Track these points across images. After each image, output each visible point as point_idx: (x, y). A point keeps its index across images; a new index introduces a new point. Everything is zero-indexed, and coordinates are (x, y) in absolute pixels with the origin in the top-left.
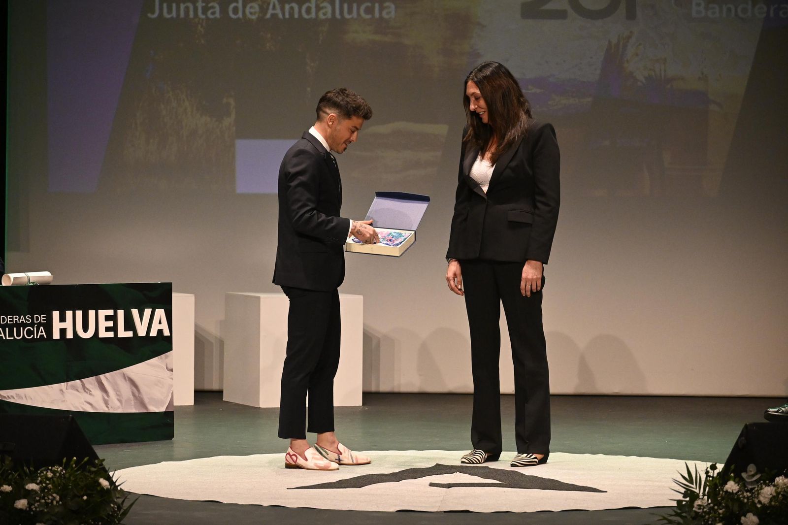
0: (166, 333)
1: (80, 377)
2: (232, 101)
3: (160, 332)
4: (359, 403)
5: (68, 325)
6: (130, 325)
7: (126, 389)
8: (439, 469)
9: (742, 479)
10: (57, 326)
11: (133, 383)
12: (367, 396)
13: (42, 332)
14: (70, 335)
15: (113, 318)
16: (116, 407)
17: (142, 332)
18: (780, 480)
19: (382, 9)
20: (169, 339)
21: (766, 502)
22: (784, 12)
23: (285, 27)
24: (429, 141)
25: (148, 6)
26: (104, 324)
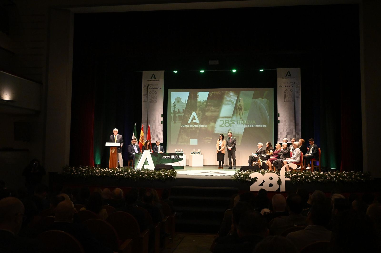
1: (174, 162)
2: (190, 135)
4: (203, 166)
5: (172, 157)
6: (179, 157)
7: (179, 164)
8: (210, 172)
9: (241, 172)
12: (204, 166)
15: (177, 156)
16: (177, 166)
17: (180, 158)
18: (245, 172)
19: (205, 126)
20: (183, 159)
21: (244, 174)
22: (247, 126)
23: (195, 128)
24: (209, 139)
25: (181, 126)
26: (176, 157)
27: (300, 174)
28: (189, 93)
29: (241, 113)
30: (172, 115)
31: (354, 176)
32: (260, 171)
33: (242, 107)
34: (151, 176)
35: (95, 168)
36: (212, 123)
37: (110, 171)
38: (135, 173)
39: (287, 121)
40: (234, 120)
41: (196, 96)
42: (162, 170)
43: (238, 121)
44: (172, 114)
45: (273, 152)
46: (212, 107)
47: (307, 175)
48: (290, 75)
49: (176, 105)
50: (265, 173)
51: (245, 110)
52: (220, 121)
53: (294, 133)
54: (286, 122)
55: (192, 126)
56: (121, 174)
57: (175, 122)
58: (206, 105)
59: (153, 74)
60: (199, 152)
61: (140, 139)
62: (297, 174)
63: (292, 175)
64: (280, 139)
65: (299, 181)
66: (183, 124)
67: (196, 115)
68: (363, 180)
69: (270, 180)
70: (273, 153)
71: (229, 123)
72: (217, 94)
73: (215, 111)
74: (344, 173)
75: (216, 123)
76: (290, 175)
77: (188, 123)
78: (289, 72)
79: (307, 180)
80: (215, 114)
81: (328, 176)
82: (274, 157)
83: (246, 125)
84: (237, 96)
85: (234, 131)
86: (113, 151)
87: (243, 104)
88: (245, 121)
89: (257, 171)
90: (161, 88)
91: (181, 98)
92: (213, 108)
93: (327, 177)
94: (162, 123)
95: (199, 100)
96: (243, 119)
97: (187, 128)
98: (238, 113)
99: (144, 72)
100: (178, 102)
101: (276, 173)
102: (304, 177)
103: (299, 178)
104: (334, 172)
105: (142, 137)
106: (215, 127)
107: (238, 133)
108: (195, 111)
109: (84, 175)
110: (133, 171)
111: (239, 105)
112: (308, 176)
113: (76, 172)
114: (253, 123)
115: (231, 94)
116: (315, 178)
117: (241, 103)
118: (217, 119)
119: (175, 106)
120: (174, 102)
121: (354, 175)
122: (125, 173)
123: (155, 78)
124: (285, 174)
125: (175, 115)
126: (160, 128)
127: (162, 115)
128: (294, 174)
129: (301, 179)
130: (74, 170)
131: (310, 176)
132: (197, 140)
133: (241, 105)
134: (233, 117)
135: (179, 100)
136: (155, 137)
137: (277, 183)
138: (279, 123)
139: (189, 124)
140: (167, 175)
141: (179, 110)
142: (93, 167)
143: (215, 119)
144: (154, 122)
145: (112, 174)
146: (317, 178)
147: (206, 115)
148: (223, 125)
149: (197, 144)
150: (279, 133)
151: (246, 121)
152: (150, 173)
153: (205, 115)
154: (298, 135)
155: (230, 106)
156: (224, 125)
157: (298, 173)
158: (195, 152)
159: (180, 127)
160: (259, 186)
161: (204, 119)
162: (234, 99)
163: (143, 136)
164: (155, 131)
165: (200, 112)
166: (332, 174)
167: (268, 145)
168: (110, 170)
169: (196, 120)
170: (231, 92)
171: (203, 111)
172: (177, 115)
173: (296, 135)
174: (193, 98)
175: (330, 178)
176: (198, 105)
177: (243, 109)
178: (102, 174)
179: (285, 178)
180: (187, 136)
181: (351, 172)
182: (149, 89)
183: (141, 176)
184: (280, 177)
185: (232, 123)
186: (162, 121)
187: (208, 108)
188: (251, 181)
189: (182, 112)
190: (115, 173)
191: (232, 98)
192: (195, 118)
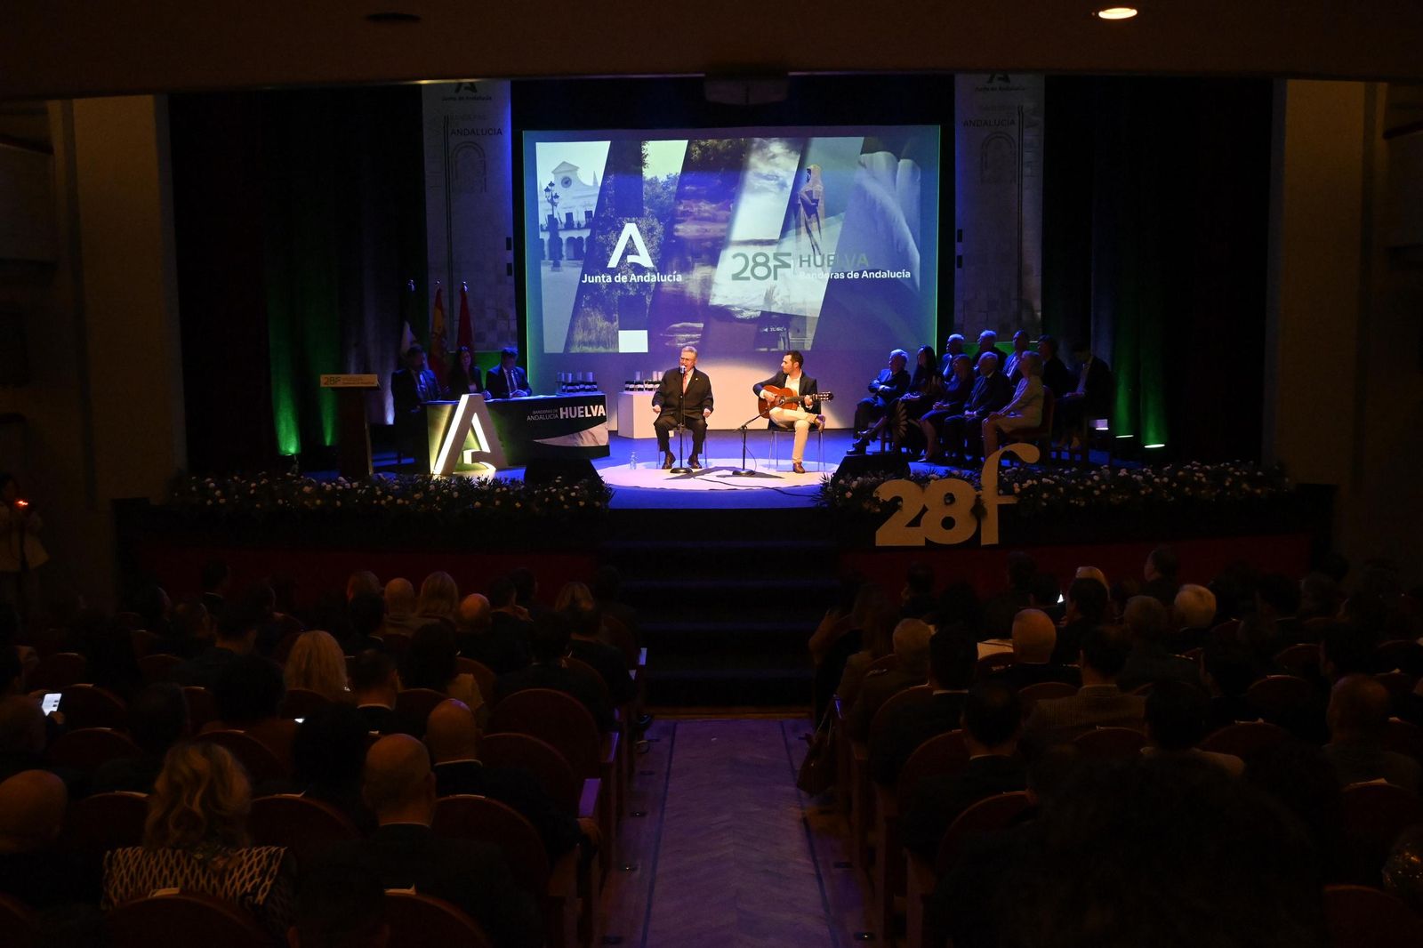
0: (604, 414)
1: (572, 433)
2: (617, 315)
3: (602, 414)
5: (566, 413)
6: (590, 412)
7: (590, 437)
9: (845, 478)
10: (562, 413)
11: (593, 435)
13: (557, 416)
14: (567, 417)
15: (584, 410)
16: (587, 444)
17: (595, 415)
18: (859, 478)
19: (676, 277)
20: (605, 417)
21: (854, 487)
22: (837, 276)
23: (637, 286)
24: (696, 330)
25: (582, 278)
26: (580, 412)
28: (609, 142)
29: (814, 225)
30: (545, 236)
31: (1230, 479)
32: (911, 475)
33: (817, 201)
34: (518, 505)
35: (295, 478)
36: (703, 265)
37: (359, 491)
39: (989, 258)
40: (789, 254)
41: (639, 160)
42: (557, 481)
43: (801, 257)
44: (542, 230)
46: (702, 204)
47: (1073, 481)
48: (1006, 79)
49: (557, 197)
50: (930, 480)
52: (735, 256)
53: (1015, 306)
54: (986, 263)
55: (624, 279)
56: (399, 501)
57: (556, 265)
58: (680, 196)
60: (655, 380)
62: (1040, 482)
63: (1020, 487)
65: (1045, 504)
66: (587, 270)
67: (641, 233)
68: (1259, 491)
69: (947, 504)
71: (769, 264)
72: (720, 147)
73: (713, 219)
74: (1196, 471)
75: (719, 264)
76: (1016, 485)
77: (609, 266)
79: (1073, 501)
80: (713, 229)
81: (1143, 485)
82: (947, 406)
83: (833, 270)
84: (798, 159)
85: (789, 297)
87: (822, 188)
88: (829, 256)
89: (899, 472)
90: (501, 132)
91: (576, 168)
92: (707, 208)
93: (1142, 488)
94: (509, 274)
95: (648, 173)
96: (820, 247)
97: (604, 287)
100: (567, 182)
101: (966, 477)
103: (1045, 495)
104: (1164, 469)
106: (716, 283)
107: (804, 303)
108: (634, 219)
110: (445, 488)
111: (806, 192)
112: (1075, 486)
113: (222, 497)
114: (859, 265)
115: (776, 147)
116: (1101, 490)
117: (815, 186)
118: (720, 251)
119: (556, 200)
120: (551, 184)
121: (1232, 475)
123: (473, 89)
124: (998, 483)
125: (557, 234)
126: (502, 293)
127: (508, 240)
128: (1029, 482)
129: (1053, 497)
130: (215, 489)
131: (1085, 486)
132: (645, 333)
133: (814, 194)
134: (785, 239)
135: (569, 175)
136: (485, 329)
137: (971, 514)
138: (960, 266)
139: (613, 272)
140: (576, 499)
141: (569, 216)
143: (711, 252)
144: (480, 267)
145: (365, 502)
146: (1107, 492)
147: (680, 234)
148: (742, 275)
149: (646, 350)
150: (959, 306)
151: (832, 258)
152: (511, 493)
153: (676, 234)
154: (1030, 309)
156: (747, 273)
157: (1042, 476)
158: (641, 383)
159: (578, 284)
160: (908, 525)
161: (671, 252)
162: (787, 170)
164: (483, 306)
165: (655, 223)
166: (1156, 477)
169: (638, 254)
170: (775, 141)
171: (669, 218)
172: (564, 236)
173: (1023, 313)
174: (625, 165)
175: (1151, 490)
176: (644, 196)
177: (820, 209)
178: (325, 502)
179: (999, 495)
180: (606, 319)
181: (1222, 465)
182: (450, 132)
183: (477, 504)
184: (981, 492)
185: (778, 263)
186: (509, 265)
187: (684, 207)
188: (878, 510)
189: (583, 224)
190: (379, 498)
191: (777, 165)
192: (634, 246)
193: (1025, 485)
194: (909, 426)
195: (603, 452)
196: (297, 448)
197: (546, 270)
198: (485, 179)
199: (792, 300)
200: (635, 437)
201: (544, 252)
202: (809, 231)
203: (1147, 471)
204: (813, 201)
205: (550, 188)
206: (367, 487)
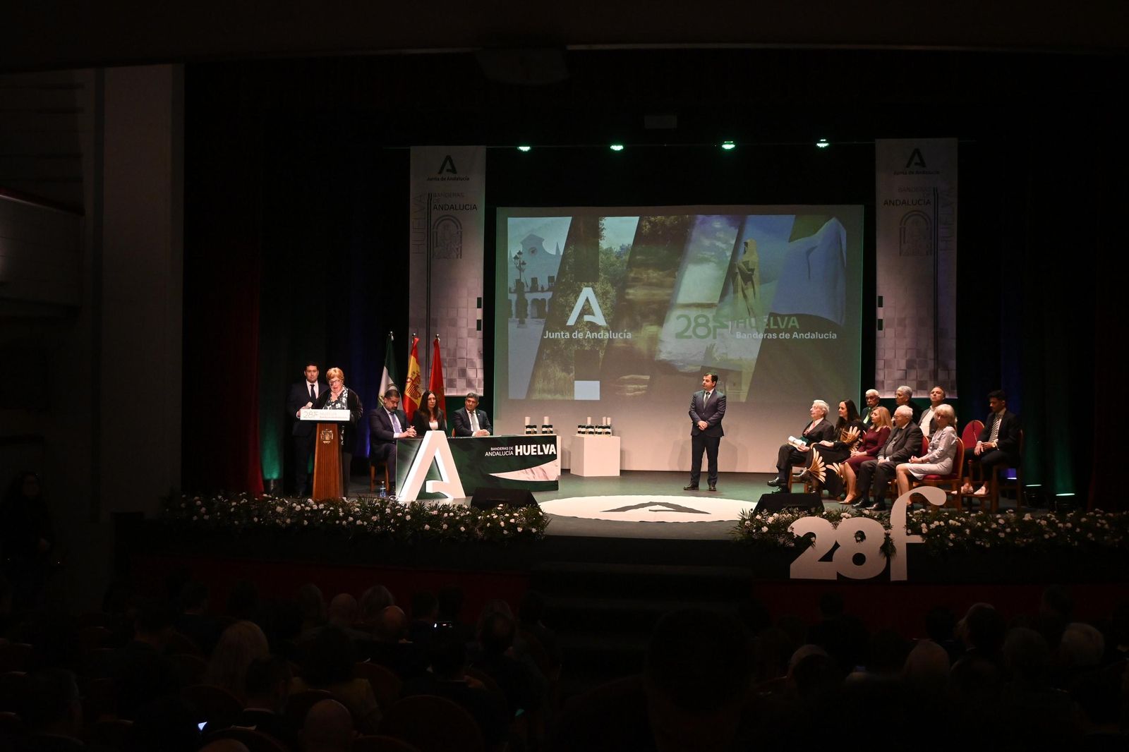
0: (555, 453)
2: (573, 367)
3: (553, 453)
4: (618, 474)
5: (521, 450)
6: (542, 450)
7: (541, 472)
9: (762, 514)
10: (517, 451)
11: (543, 470)
12: (622, 472)
13: (512, 453)
14: (521, 454)
15: (536, 448)
16: (538, 479)
17: (546, 453)
18: (775, 515)
19: (626, 335)
20: (555, 455)
21: (770, 522)
22: (770, 336)
23: (592, 342)
24: (643, 382)
25: (544, 334)
26: (533, 450)
27: (957, 520)
28: (569, 219)
29: (750, 292)
30: (513, 297)
32: (824, 513)
33: (752, 270)
34: (463, 529)
35: (270, 499)
36: (651, 325)
37: (324, 512)
38: (408, 517)
39: (907, 322)
41: (596, 233)
42: (499, 508)
44: (511, 292)
45: (861, 433)
46: (650, 271)
47: (979, 524)
48: (922, 164)
49: (524, 263)
50: (842, 518)
51: (764, 280)
53: (931, 365)
54: (905, 326)
55: (581, 336)
56: (359, 522)
57: (522, 322)
58: (631, 264)
59: (449, 158)
60: (604, 425)
61: (408, 385)
62: (946, 523)
63: (928, 527)
64: (883, 382)
65: (951, 544)
66: (548, 328)
67: (596, 296)
69: (857, 541)
70: (861, 435)
71: (709, 325)
72: (668, 223)
73: (660, 285)
74: (1099, 518)
75: (664, 325)
76: (924, 525)
77: (568, 324)
78: (917, 152)
79: (979, 543)
80: (660, 294)
81: (1047, 529)
82: (865, 453)
83: (767, 331)
84: (736, 233)
85: (726, 354)
86: (327, 437)
87: (757, 259)
88: (763, 319)
89: (813, 510)
90: (475, 207)
91: (541, 240)
92: (655, 275)
93: (1046, 532)
94: (479, 328)
95: (604, 245)
96: (756, 311)
97: (562, 342)
98: (740, 290)
99: (414, 150)
100: (533, 251)
101: (876, 517)
102: (968, 531)
103: (952, 536)
104: (1069, 515)
105: (413, 381)
106: (661, 341)
107: (741, 359)
108: (590, 283)
109: (236, 522)
110: (399, 511)
111: (743, 263)
112: (981, 528)
113: (206, 514)
114: (789, 327)
115: (718, 223)
116: (1006, 533)
117: (751, 257)
118: (665, 313)
119: (523, 267)
120: (520, 253)
122: (374, 518)
123: (454, 170)
124: (907, 522)
125: (524, 297)
126: (472, 346)
127: (479, 299)
128: (936, 523)
129: (960, 538)
130: (201, 507)
131: (989, 528)
132: (598, 383)
133: (750, 264)
134: (723, 304)
135: (535, 245)
136: (455, 376)
137: (881, 552)
138: (881, 328)
139: (571, 329)
140: (515, 526)
141: (534, 280)
142: (265, 495)
143: (659, 313)
144: (454, 323)
145: (329, 522)
146: (1012, 535)
147: (631, 297)
148: (686, 334)
149: (598, 398)
150: (880, 364)
151: (766, 320)
152: (457, 518)
153: (627, 297)
154: (946, 368)
155: (712, 265)
157: (950, 517)
158: (592, 427)
159: (540, 339)
160: (821, 560)
161: (621, 313)
162: (726, 242)
163: (418, 376)
164: (455, 355)
165: (609, 287)
166: (1060, 523)
167: (845, 410)
168: (321, 506)
169: (593, 314)
170: (716, 218)
171: (621, 283)
172: (530, 297)
173: (939, 371)
174: (583, 237)
175: (1054, 534)
176: (600, 264)
177: (756, 277)
178: (294, 521)
179: (908, 534)
180: (563, 370)
181: (1124, 514)
182: (432, 208)
183: (427, 527)
184: (890, 530)
185: (718, 324)
186: (479, 322)
187: (635, 274)
188: (793, 545)
189: (546, 288)
190: (341, 519)
191: (719, 239)
192: (590, 307)
193: (932, 526)
194: (828, 471)
195: (551, 486)
196: (280, 474)
197: (513, 327)
198: (461, 247)
199: (730, 357)
200: (585, 476)
201: (511, 311)
202: (745, 296)
203: (1051, 517)
204: (749, 270)
205: (518, 256)
206: (331, 508)
